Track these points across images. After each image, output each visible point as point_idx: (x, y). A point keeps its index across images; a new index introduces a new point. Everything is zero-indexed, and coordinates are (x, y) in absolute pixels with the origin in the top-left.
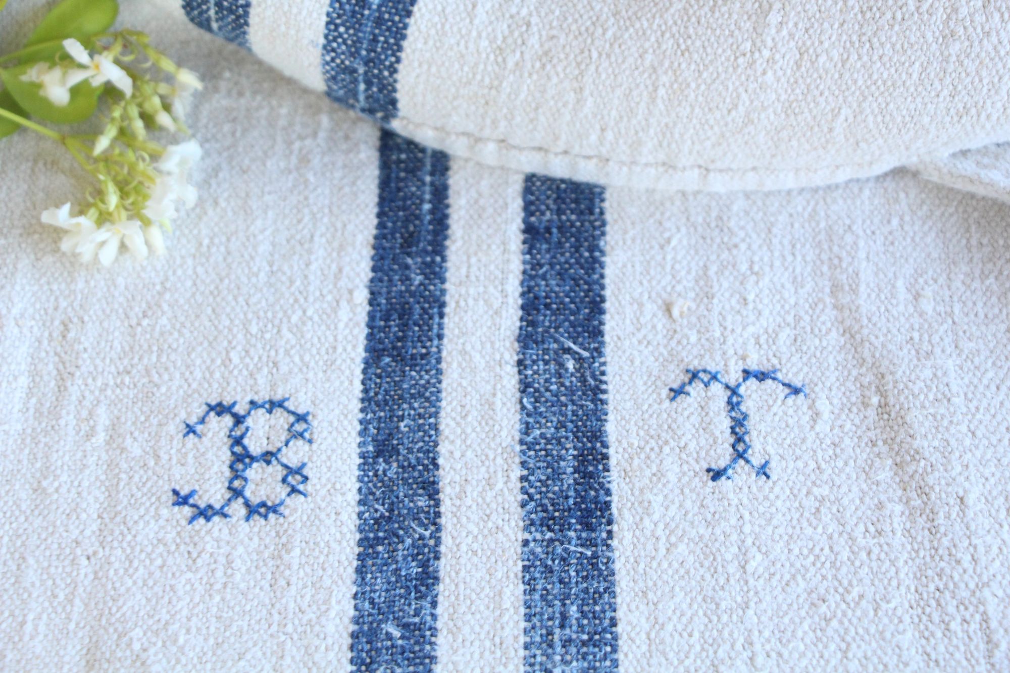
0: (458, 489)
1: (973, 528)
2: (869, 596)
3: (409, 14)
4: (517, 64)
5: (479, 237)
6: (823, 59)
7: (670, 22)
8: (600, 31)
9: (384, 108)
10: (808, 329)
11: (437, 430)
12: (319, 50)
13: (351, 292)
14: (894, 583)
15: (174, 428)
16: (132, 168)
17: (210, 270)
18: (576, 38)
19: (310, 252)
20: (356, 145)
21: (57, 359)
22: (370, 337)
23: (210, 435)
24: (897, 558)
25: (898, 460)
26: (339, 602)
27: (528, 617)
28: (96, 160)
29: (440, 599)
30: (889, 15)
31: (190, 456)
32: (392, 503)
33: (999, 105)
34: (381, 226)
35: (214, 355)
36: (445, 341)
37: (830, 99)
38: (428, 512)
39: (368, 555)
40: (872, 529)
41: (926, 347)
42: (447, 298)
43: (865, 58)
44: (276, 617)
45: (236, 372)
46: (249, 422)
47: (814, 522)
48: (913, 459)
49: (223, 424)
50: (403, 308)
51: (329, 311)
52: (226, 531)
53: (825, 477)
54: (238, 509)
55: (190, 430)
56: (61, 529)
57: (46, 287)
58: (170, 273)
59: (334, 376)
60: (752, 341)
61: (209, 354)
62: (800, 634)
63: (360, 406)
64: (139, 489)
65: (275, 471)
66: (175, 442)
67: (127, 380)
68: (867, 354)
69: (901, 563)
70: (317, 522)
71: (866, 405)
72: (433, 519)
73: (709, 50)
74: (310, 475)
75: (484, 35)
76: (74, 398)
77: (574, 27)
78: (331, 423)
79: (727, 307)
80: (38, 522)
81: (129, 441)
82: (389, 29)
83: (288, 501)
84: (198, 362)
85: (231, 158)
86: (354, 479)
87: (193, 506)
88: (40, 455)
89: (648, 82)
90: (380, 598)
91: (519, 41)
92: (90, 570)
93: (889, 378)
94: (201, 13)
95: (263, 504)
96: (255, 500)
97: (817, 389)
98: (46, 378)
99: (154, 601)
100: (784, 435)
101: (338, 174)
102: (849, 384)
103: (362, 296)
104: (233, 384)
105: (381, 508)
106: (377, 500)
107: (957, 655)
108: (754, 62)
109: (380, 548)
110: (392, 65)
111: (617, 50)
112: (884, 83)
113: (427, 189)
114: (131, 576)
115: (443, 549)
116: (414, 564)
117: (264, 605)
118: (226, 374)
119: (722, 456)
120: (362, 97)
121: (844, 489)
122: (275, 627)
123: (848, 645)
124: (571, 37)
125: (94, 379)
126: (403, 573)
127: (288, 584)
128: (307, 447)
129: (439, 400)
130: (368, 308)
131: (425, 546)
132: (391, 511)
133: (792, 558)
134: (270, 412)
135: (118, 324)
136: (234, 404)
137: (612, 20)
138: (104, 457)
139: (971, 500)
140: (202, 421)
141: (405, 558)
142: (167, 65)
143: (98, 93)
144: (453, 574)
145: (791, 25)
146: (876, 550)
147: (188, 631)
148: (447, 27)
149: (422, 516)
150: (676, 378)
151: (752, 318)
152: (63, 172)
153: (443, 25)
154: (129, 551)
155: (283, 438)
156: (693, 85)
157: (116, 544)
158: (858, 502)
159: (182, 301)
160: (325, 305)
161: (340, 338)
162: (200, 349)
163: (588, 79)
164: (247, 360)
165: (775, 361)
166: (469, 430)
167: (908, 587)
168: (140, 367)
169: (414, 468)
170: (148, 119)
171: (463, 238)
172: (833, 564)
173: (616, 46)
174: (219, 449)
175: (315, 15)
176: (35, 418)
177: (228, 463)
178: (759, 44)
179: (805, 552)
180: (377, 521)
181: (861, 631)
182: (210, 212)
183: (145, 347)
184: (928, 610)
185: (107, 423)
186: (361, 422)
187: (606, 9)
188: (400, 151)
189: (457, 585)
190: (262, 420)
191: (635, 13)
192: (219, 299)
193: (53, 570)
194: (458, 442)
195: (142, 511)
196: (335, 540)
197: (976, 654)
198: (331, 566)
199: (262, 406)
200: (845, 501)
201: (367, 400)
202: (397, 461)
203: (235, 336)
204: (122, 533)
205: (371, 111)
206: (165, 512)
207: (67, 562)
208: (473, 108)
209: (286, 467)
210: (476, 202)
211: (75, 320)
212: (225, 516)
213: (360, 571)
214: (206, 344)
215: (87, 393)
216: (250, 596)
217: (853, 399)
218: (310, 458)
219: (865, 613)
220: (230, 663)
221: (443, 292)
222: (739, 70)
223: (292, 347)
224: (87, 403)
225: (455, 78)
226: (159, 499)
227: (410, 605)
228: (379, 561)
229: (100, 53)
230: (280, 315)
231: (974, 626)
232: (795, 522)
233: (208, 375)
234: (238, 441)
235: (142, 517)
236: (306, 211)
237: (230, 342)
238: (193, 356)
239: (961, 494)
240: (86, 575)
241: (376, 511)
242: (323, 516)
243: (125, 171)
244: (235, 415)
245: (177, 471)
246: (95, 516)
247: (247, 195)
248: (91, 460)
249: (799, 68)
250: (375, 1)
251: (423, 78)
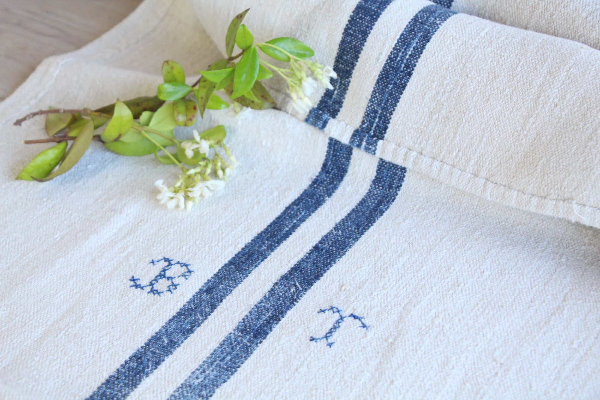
3: (402, 93)
4: (436, 119)
6: (543, 138)
7: (494, 114)
8: (468, 112)
12: (368, 101)
18: (459, 113)
30: (572, 127)
43: (558, 141)
73: (505, 127)
75: (427, 106)
77: (459, 109)
82: (393, 98)
89: (481, 135)
91: (439, 111)
108: (520, 134)
110: (392, 111)
111: (472, 121)
124: (457, 112)
137: (473, 109)
145: (537, 124)
148: (414, 101)
156: (496, 139)
163: (459, 129)
173: (472, 119)
178: (524, 128)
187: (472, 104)
191: (482, 108)
222: (514, 137)
225: (413, 120)
249: (535, 140)
250: (391, 86)
251: (401, 118)
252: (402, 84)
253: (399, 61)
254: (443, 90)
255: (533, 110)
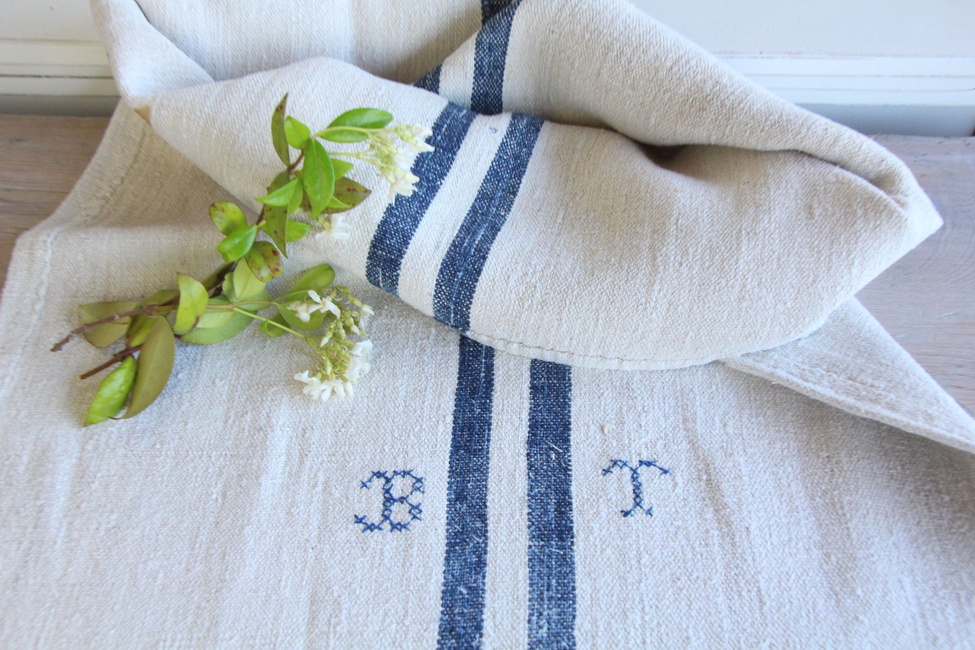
0: (496, 518)
1: (753, 543)
2: (702, 576)
3: (477, 281)
4: (529, 306)
5: (508, 390)
6: (680, 308)
7: (605, 288)
8: (570, 291)
9: (463, 326)
10: (672, 440)
11: (486, 488)
12: (432, 297)
13: (444, 417)
14: (714, 571)
15: (356, 483)
16: (339, 353)
17: (375, 404)
18: (559, 294)
19: (424, 396)
20: (448, 343)
21: (299, 447)
22: (454, 440)
23: (374, 488)
24: (715, 558)
25: (716, 508)
26: (436, 575)
27: (531, 585)
28: (322, 349)
29: (487, 574)
30: (712, 287)
31: (364, 498)
32: (464, 525)
33: (765, 333)
34: (459, 384)
35: (376, 447)
36: (491, 443)
37: (684, 327)
38: (481, 530)
39: (451, 551)
40: (703, 543)
41: (730, 451)
42: (492, 421)
43: (701, 308)
44: (405, 581)
45: (387, 456)
46: (393, 482)
47: (675, 539)
48: (724, 508)
49: (380, 483)
50: (470, 426)
51: (433, 426)
52: (380, 537)
53: (680, 516)
54: (387, 526)
55: (364, 485)
56: (300, 534)
57: (295, 411)
58: (356, 405)
59: (435, 459)
60: (644, 446)
61: (374, 447)
62: (667, 596)
63: (448, 474)
64: (338, 514)
65: (406, 507)
66: (356, 491)
67: (333, 459)
68: (700, 454)
69: (717, 561)
70: (426, 534)
71: (700, 480)
72: (484, 533)
73: (624, 302)
74: (423, 510)
75: (513, 291)
76: (307, 467)
77: (558, 289)
78: (434, 483)
79: (632, 428)
80: (288, 530)
81: (334, 490)
82: (466, 288)
83: (412, 522)
84: (369, 450)
85: (387, 348)
86: (445, 512)
87: (365, 523)
88: (290, 496)
89: (594, 317)
90: (457, 573)
91: (531, 295)
92: (313, 555)
93: (711, 466)
94: (375, 279)
95: (399, 524)
96: (395, 522)
97: (676, 471)
98: (294, 457)
99: (344, 572)
100: (660, 494)
101: (439, 358)
102: (692, 469)
103: (450, 419)
104: (385, 462)
105: (458, 527)
106: (456, 523)
107: (745, 608)
108: (646, 308)
109: (457, 548)
110: (467, 305)
111: (579, 301)
112: (710, 320)
113: (483, 366)
114: (333, 559)
115: (488, 549)
116: (474, 556)
117: (399, 575)
118: (382, 457)
119: (629, 504)
120: (452, 321)
121: (689, 522)
122: (404, 587)
123: (691, 602)
124: (556, 293)
125: (317, 458)
126: (469, 561)
127: (411, 565)
128: (421, 495)
129: (488, 473)
130: (453, 425)
131: (479, 547)
132: (463, 528)
133: (664, 557)
134: (403, 477)
135: (330, 430)
136: (386, 472)
137: (577, 286)
138: (322, 497)
139: (752, 529)
140: (370, 481)
141: (469, 553)
142: (358, 303)
143: (324, 316)
144: (494, 562)
145: (665, 291)
146: (705, 554)
147: (361, 588)
148: (495, 287)
149: (478, 531)
150: (606, 464)
151: (644, 434)
152: (306, 354)
153: (493, 287)
154: (332, 546)
155: (410, 490)
156: (616, 318)
157: (326, 542)
158: (696, 529)
159: (361, 420)
160: (432, 423)
161: (439, 440)
162: (369, 444)
163: (564, 315)
164: (393, 450)
165: (655, 456)
166: (502, 489)
167: (721, 573)
168: (340, 452)
169: (475, 507)
170: (347, 329)
171: (500, 391)
172: (684, 560)
173: (579, 298)
174: (378, 495)
175: (430, 280)
176: (289, 477)
177: (382, 502)
178: (649, 300)
179: (670, 554)
180: (456, 534)
181: (697, 595)
182: (376, 376)
183: (343, 442)
184: (731, 585)
185: (323, 480)
186: (448, 483)
187: (574, 281)
188: (470, 346)
189: (495, 568)
190: (399, 481)
191: (588, 283)
192: (379, 419)
193: (295, 554)
194: (497, 494)
195: (339, 525)
196: (435, 543)
197: (754, 608)
198: (433, 556)
199: (400, 474)
200: (690, 528)
201: (452, 472)
202: (466, 503)
203: (387, 438)
204: (329, 537)
205: (456, 327)
206: (351, 526)
207: (302, 550)
208: (507, 327)
209: (411, 505)
210: (507, 372)
211: (309, 428)
212: (380, 529)
213: (447, 559)
214: (372, 441)
215: (314, 465)
216: (392, 571)
217: (694, 477)
218: (423, 501)
219: (700, 586)
220: (381, 605)
221: (490, 418)
222: (639, 312)
223: (415, 444)
224: (313, 470)
225: (498, 312)
226: (348, 519)
227: (472, 577)
228: (456, 554)
229: (325, 297)
230: (409, 428)
231: (753, 594)
232: (665, 539)
233: (373, 457)
234: (387, 491)
235: (339, 529)
236: (423, 375)
237: (384, 441)
238: (366, 447)
239: (747, 526)
240: (311, 557)
241: (456, 528)
242: (429, 530)
243: (335, 355)
244: (386, 478)
245: (357, 506)
246: (316, 527)
247: (394, 367)
248: (315, 499)
249: (668, 311)
250: (460, 274)
251: (483, 311)
252: (475, 269)
253: (466, 247)
254: (531, 271)
255: (653, 274)
